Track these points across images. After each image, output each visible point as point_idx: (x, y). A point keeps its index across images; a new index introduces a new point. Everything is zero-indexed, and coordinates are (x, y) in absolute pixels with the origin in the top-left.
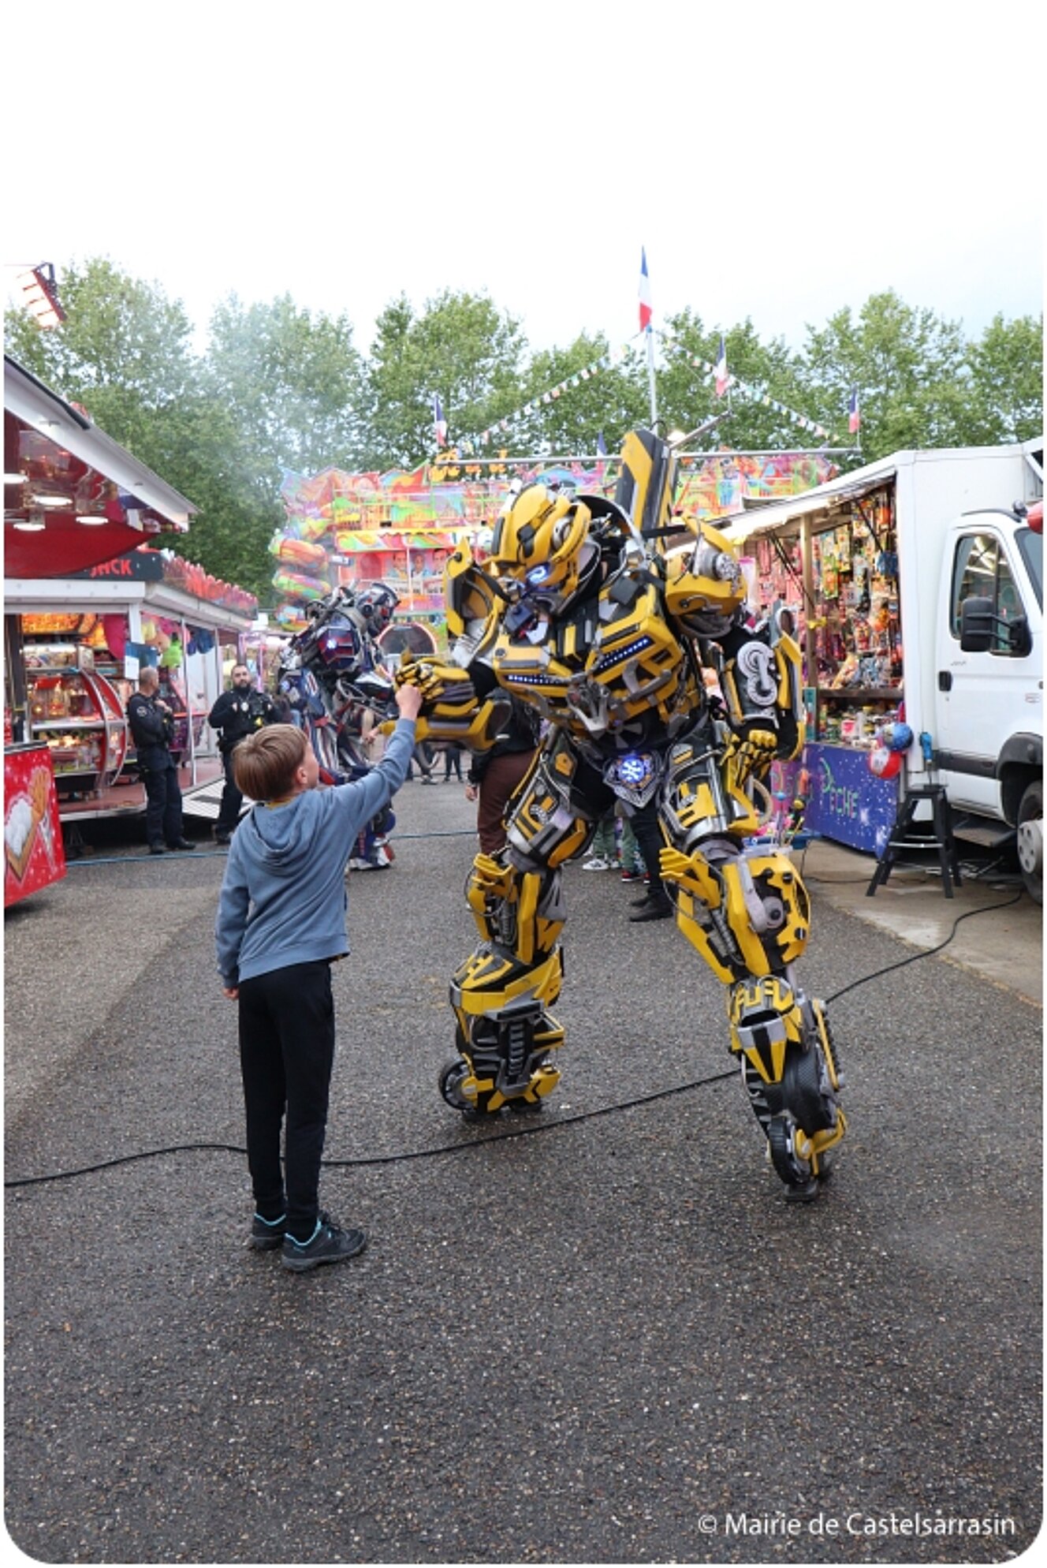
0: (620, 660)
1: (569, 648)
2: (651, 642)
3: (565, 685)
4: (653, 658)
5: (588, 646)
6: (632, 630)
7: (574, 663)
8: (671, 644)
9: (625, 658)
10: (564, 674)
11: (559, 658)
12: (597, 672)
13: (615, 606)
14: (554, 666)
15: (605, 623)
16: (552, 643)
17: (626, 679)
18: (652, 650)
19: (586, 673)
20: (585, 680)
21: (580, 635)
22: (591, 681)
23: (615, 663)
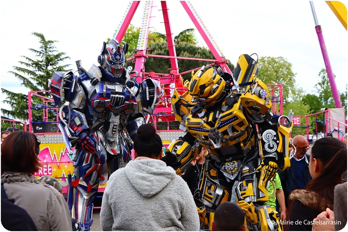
0: (227, 124)
1: (210, 119)
2: (237, 119)
3: (208, 131)
4: (238, 124)
5: (216, 119)
6: (231, 113)
7: (211, 124)
8: (244, 120)
9: (228, 123)
10: (208, 128)
11: (207, 123)
12: (219, 128)
13: (227, 106)
14: (205, 125)
15: (223, 112)
16: (206, 118)
17: (228, 131)
18: (237, 121)
19: (215, 128)
20: (215, 131)
21: (214, 116)
22: (216, 131)
23: (225, 125)
